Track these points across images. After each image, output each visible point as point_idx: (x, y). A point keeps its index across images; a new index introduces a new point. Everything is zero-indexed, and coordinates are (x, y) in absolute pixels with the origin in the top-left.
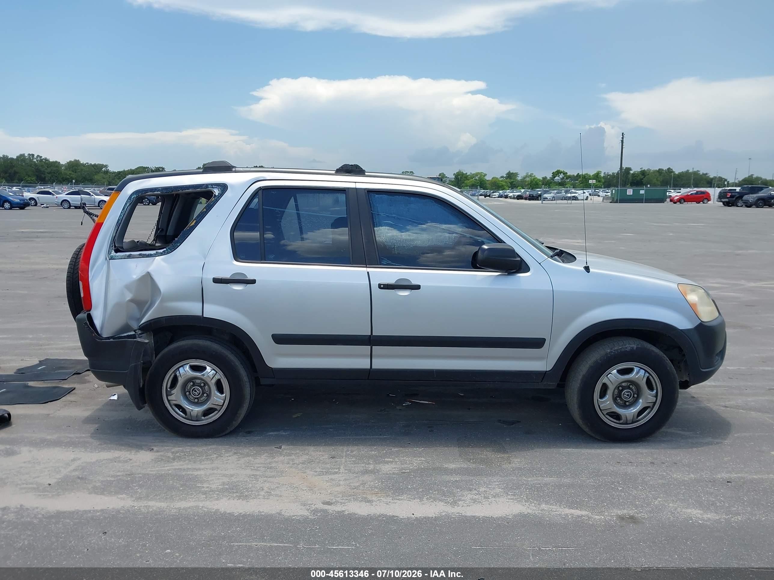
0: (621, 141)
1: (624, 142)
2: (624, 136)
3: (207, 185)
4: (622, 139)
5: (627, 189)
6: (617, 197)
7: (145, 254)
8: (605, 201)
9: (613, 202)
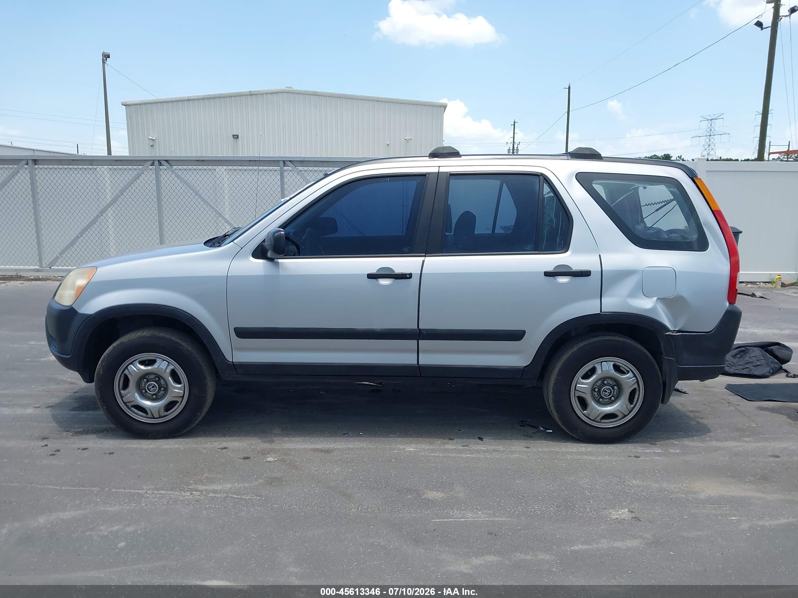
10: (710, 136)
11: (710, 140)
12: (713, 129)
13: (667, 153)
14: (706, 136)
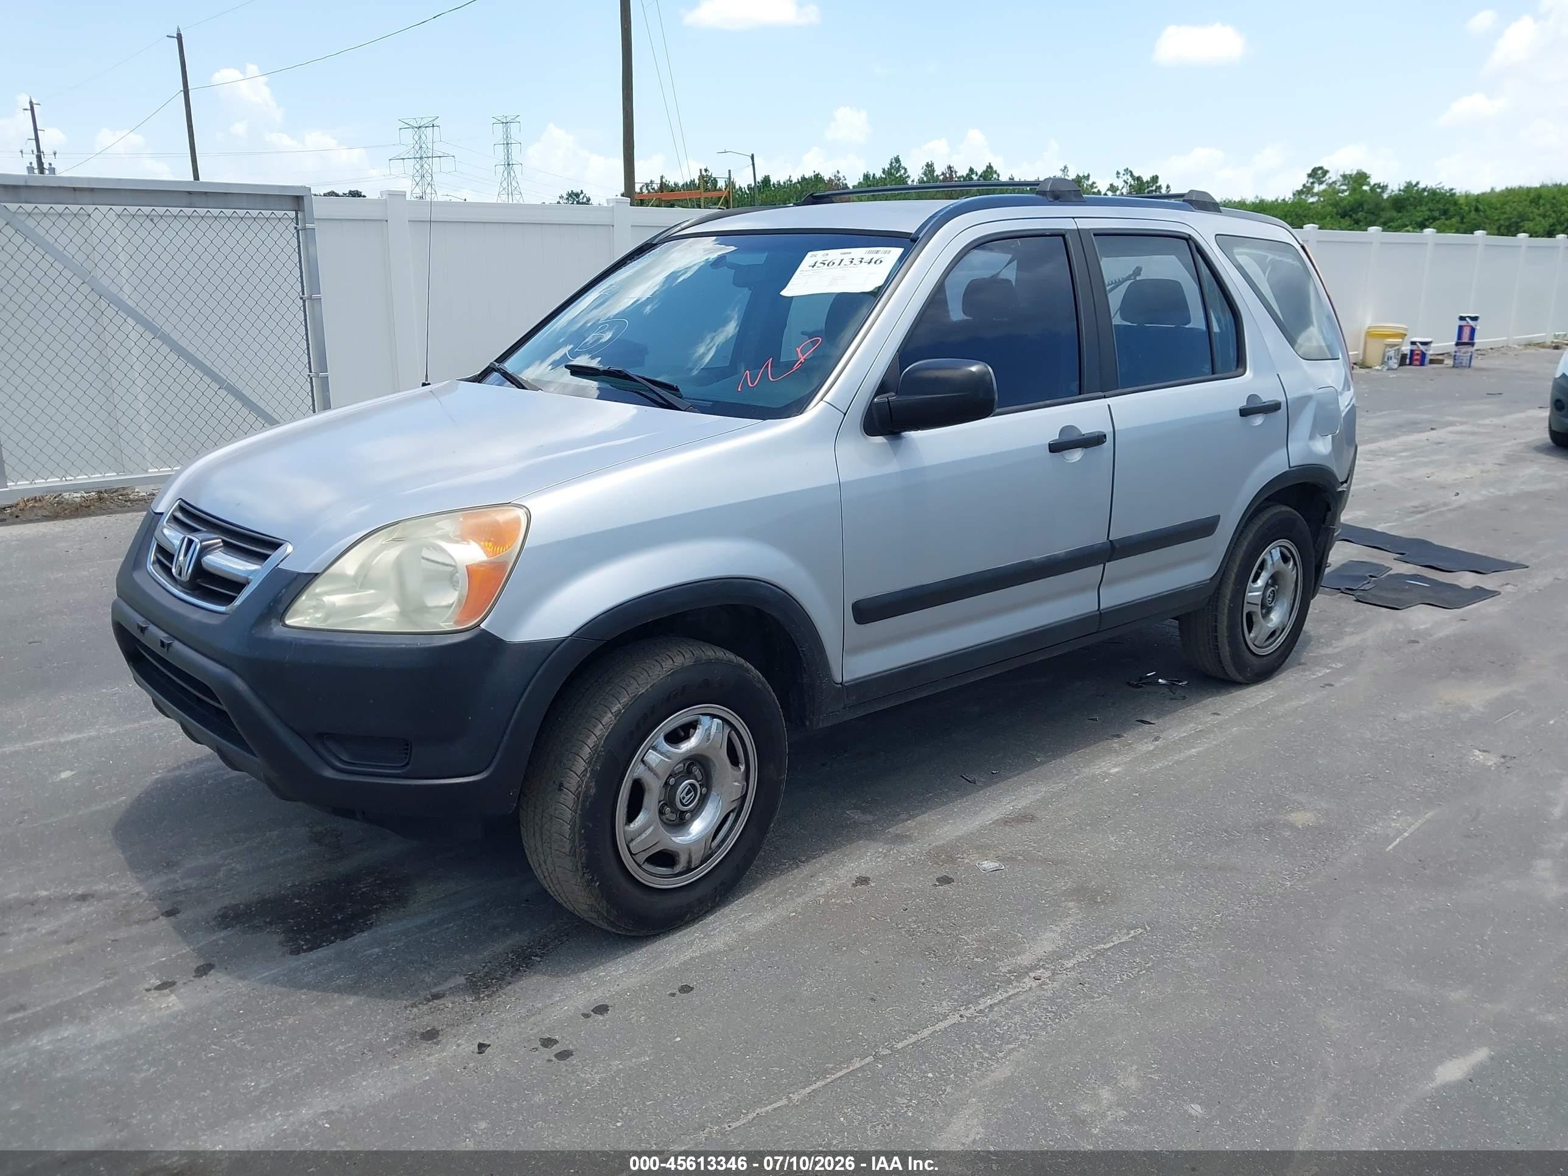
10: (421, 158)
11: (422, 166)
12: (424, 146)
13: (355, 189)
14: (415, 158)
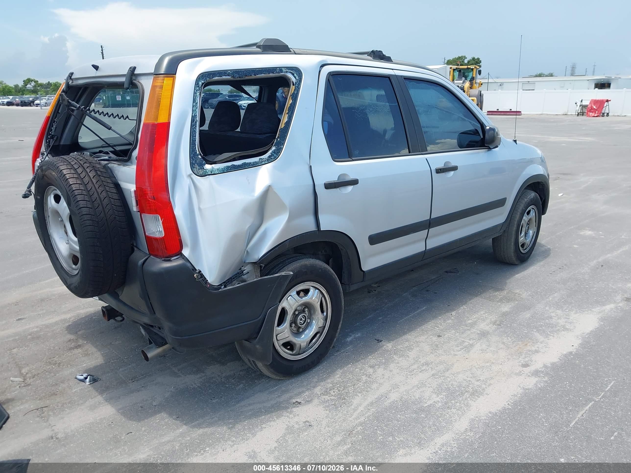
0: (101, 53)
1: (104, 54)
2: (103, 48)
3: (280, 69)
4: (102, 51)
5: (116, 96)
6: (109, 102)
7: (250, 163)
8: (96, 106)
9: (105, 107)
